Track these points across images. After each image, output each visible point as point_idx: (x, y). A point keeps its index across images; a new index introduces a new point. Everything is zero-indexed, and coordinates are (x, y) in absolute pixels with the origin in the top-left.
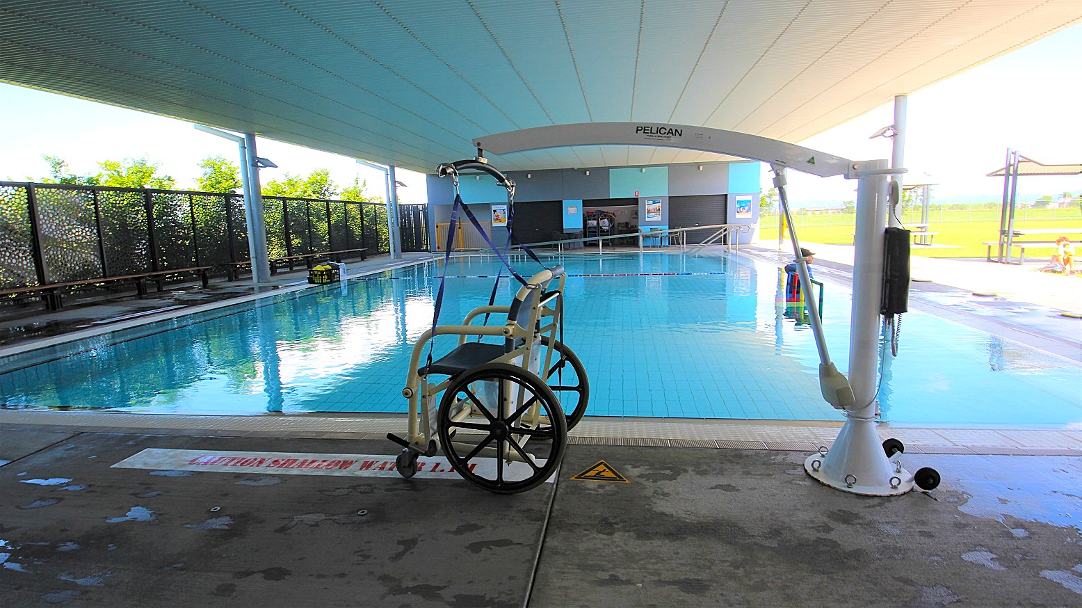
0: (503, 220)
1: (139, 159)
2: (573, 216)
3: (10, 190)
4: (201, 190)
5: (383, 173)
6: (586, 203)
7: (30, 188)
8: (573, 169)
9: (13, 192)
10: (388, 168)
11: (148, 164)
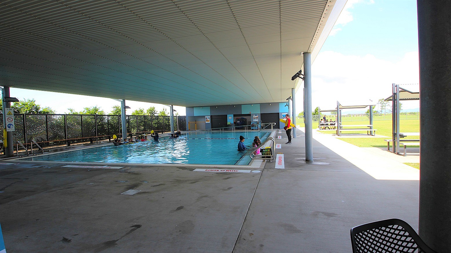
0: (209, 121)
1: (95, 107)
2: (230, 120)
3: (61, 116)
4: (113, 114)
5: (169, 107)
6: (234, 116)
7: (65, 115)
8: (230, 105)
9: (61, 117)
10: (171, 106)
11: (97, 108)
